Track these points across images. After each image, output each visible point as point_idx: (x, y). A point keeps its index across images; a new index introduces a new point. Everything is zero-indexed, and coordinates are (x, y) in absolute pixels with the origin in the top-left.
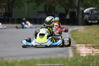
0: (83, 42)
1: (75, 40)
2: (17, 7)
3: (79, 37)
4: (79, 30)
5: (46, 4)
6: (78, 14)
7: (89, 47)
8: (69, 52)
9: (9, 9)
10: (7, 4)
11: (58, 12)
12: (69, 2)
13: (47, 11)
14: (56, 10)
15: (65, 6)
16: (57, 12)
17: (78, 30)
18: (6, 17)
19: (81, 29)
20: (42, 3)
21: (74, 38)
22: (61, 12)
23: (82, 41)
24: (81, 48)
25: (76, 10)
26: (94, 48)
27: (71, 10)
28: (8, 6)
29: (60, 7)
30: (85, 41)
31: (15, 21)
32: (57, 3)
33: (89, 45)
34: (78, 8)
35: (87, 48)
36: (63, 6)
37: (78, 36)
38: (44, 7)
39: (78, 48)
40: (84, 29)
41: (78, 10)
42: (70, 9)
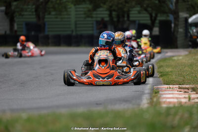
0: (176, 80)
1: (161, 76)
2: (53, 13)
3: (171, 72)
4: (175, 58)
5: (111, 7)
6: (176, 25)
7: (186, 90)
8: (142, 101)
9: (38, 16)
10: (34, 7)
11: (137, 22)
12: (157, 2)
13: (115, 19)
14: (131, 19)
15: (149, 9)
16: (134, 22)
17: (173, 56)
18: (33, 33)
19: (179, 56)
20: (104, 3)
21: (162, 73)
22: (142, 22)
23: (176, 78)
24: (170, 92)
25: (171, 18)
26: (195, 93)
27: (161, 18)
28: (36, 11)
29: (139, 12)
30: (181, 79)
31: (50, 41)
32: (134, 3)
33: (186, 86)
34: (176, 13)
35: (180, 91)
36: (146, 10)
37: (170, 69)
38: (107, 12)
39: (164, 92)
40: (186, 55)
41: (177, 18)
42: (159, 15)
